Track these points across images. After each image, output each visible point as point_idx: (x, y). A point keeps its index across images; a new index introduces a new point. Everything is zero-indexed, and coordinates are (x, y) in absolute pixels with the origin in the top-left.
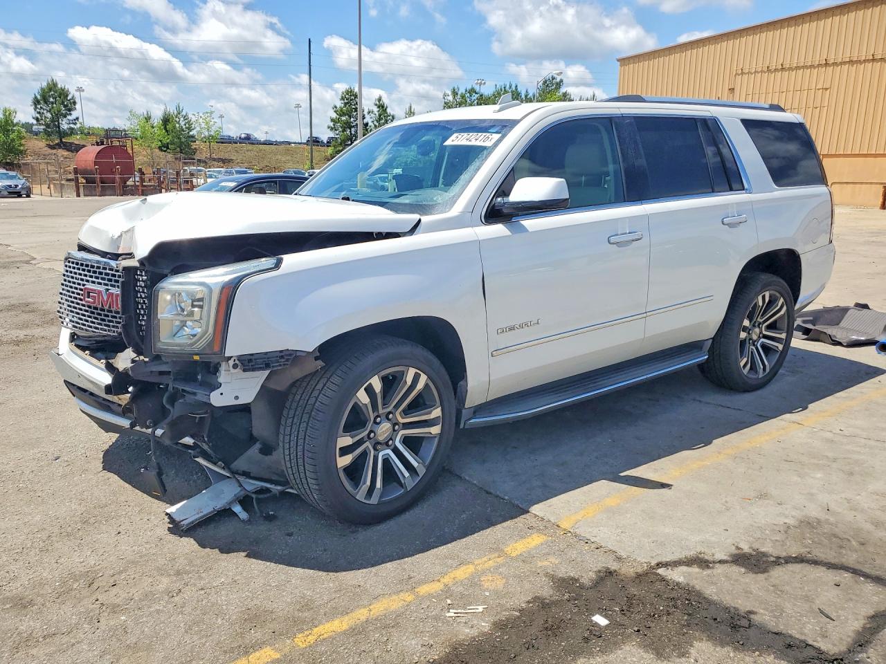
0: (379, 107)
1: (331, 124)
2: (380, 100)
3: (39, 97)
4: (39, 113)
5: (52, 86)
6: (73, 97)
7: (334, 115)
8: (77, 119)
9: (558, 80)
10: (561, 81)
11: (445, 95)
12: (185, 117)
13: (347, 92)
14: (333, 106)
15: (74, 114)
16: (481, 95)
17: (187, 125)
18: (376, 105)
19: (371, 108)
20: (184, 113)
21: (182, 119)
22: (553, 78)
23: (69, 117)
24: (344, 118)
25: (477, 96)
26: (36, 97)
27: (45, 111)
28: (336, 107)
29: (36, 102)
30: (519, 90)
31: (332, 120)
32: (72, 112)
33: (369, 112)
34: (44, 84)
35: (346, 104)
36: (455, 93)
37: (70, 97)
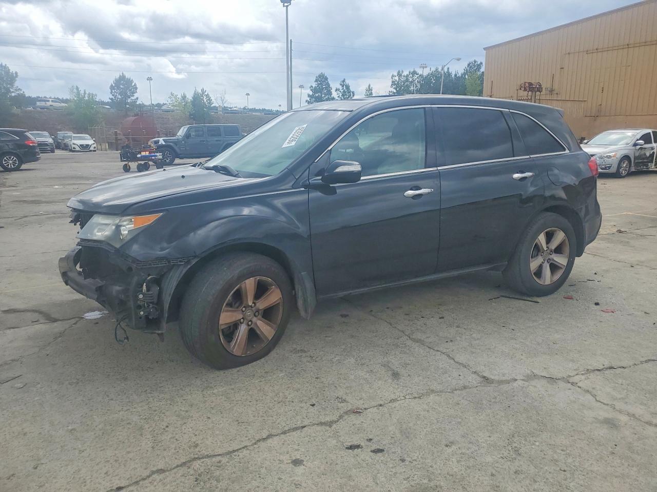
0: (343, 86)
1: (308, 99)
3: (114, 85)
4: (113, 95)
5: (122, 78)
6: (135, 84)
7: (311, 93)
8: (137, 98)
11: (393, 76)
12: (207, 96)
13: (320, 76)
14: (310, 86)
16: (422, 75)
17: (208, 101)
18: (341, 85)
19: (338, 87)
20: (206, 93)
21: (205, 97)
22: (475, 62)
23: (132, 98)
24: (317, 95)
25: (417, 76)
26: (112, 85)
27: (118, 94)
28: (312, 86)
29: (112, 88)
30: (450, 71)
31: (309, 96)
32: (135, 95)
33: (336, 90)
34: (118, 77)
35: (319, 84)
36: (399, 75)
37: (133, 84)
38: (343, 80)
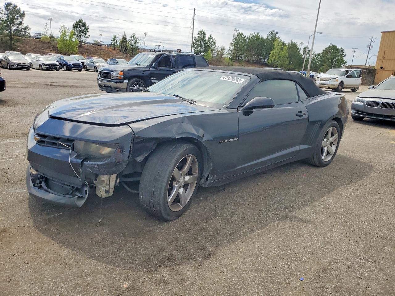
2: (211, 36)
3: (75, 25)
5: (81, 21)
8: (89, 36)
9: (276, 32)
10: (277, 33)
11: (234, 35)
13: (201, 31)
15: (88, 34)
16: (246, 36)
20: (135, 36)
22: (274, 31)
24: (198, 43)
28: (195, 37)
29: (74, 27)
32: (88, 33)
34: (78, 20)
35: (199, 37)
37: (87, 26)
38: (210, 35)
